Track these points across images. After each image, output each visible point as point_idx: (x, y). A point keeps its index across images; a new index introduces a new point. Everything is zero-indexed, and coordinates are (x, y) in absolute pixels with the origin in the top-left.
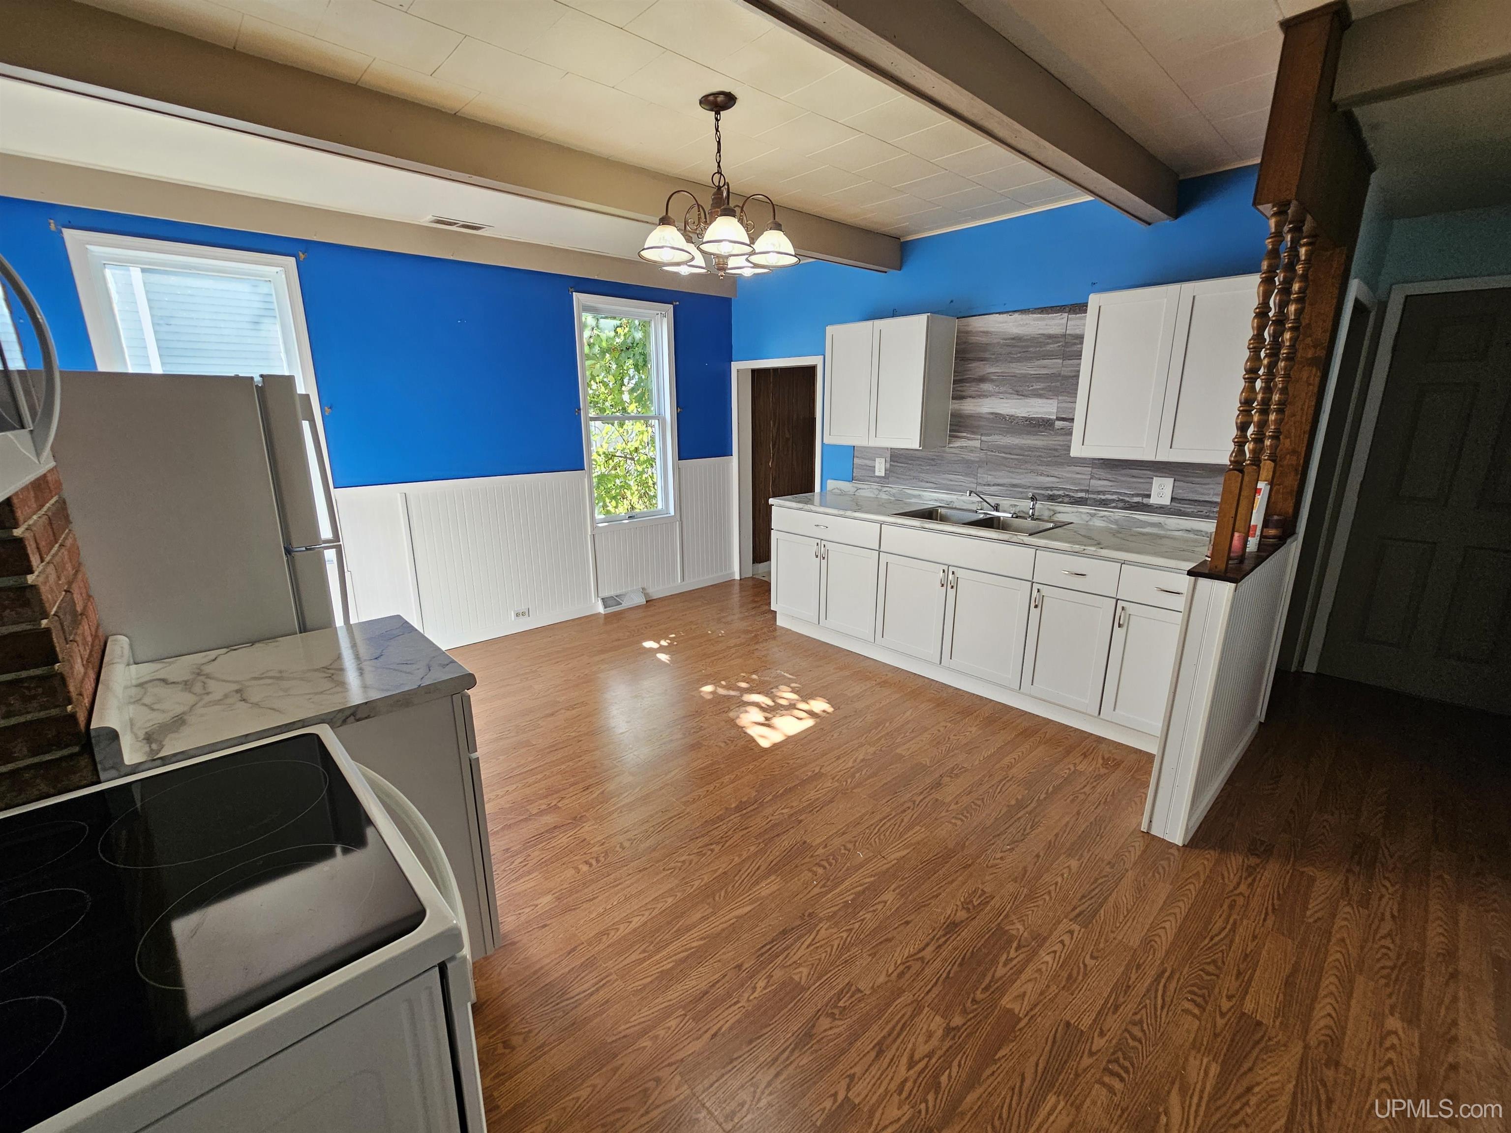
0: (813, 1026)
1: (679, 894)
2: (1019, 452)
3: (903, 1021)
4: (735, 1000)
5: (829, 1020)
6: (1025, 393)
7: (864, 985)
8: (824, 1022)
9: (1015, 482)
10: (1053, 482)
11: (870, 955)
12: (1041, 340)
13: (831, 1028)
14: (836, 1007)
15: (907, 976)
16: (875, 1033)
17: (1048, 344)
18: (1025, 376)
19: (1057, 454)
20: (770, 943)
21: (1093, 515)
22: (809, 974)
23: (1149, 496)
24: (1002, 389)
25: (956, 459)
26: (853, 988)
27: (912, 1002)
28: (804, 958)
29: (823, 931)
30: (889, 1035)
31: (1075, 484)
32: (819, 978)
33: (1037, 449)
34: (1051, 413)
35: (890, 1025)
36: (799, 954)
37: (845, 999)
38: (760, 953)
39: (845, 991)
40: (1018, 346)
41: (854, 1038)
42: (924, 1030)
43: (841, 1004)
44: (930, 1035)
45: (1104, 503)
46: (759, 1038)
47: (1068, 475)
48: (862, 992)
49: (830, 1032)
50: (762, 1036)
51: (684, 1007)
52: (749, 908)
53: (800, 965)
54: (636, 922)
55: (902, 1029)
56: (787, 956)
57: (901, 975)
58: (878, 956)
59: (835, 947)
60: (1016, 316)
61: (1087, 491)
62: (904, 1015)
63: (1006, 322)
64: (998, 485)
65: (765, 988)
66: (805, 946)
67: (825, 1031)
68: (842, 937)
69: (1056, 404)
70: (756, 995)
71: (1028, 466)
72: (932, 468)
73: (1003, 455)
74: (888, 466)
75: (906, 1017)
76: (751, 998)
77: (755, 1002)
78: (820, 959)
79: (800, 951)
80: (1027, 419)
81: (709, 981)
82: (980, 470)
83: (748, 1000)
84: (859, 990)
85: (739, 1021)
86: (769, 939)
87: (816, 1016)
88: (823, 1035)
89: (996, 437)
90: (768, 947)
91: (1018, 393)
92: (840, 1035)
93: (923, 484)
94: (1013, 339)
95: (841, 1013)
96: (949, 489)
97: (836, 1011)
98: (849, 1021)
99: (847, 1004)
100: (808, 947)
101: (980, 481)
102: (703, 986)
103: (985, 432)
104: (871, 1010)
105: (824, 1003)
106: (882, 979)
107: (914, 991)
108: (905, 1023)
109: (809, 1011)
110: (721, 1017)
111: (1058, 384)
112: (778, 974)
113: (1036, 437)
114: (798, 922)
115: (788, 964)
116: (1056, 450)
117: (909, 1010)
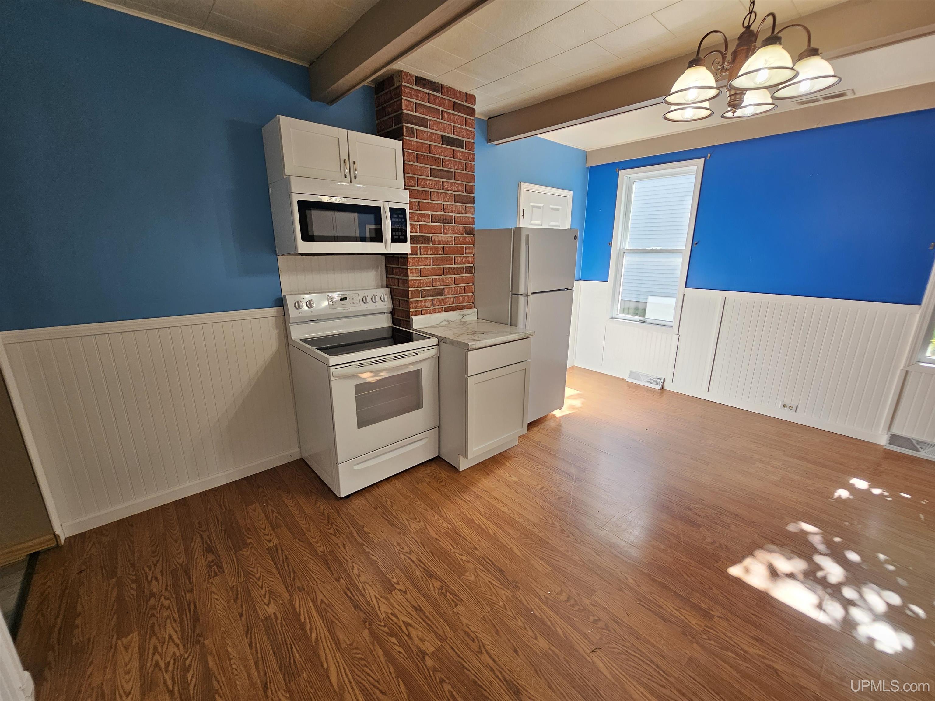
0: (436, 579)
1: (526, 523)
3: (432, 625)
4: (455, 547)
5: (439, 587)
7: (460, 609)
8: (438, 584)
11: (484, 617)
13: (434, 587)
14: (446, 591)
15: (466, 638)
16: (428, 609)
20: (493, 563)
22: (470, 581)
26: (459, 602)
27: (446, 635)
28: (481, 579)
29: (503, 592)
30: (425, 616)
32: (466, 585)
35: (431, 618)
36: (485, 578)
37: (451, 596)
38: (485, 558)
39: (457, 597)
41: (427, 597)
42: (425, 638)
43: (448, 594)
44: (422, 640)
46: (433, 555)
48: (455, 607)
49: (431, 586)
50: (434, 557)
51: (453, 528)
52: (519, 554)
53: (476, 577)
54: (505, 509)
55: (427, 624)
56: (483, 571)
57: (466, 633)
58: (483, 622)
59: (490, 597)
62: (437, 628)
65: (461, 559)
66: (490, 580)
67: (433, 584)
68: (499, 603)
70: (457, 555)
75: (435, 628)
76: (456, 553)
77: (453, 555)
78: (480, 587)
79: (486, 578)
81: (467, 536)
83: (454, 552)
84: (457, 605)
85: (443, 548)
86: (496, 563)
87: (442, 581)
88: (430, 583)
90: (490, 562)
92: (429, 590)
95: (443, 593)
97: (444, 591)
98: (436, 596)
99: (448, 597)
100: (489, 582)
102: (463, 534)
104: (443, 609)
105: (450, 586)
106: (465, 621)
107: (454, 639)
108: (431, 627)
109: (446, 578)
110: (446, 541)
112: (470, 566)
114: (510, 579)
115: (477, 571)
117: (441, 632)
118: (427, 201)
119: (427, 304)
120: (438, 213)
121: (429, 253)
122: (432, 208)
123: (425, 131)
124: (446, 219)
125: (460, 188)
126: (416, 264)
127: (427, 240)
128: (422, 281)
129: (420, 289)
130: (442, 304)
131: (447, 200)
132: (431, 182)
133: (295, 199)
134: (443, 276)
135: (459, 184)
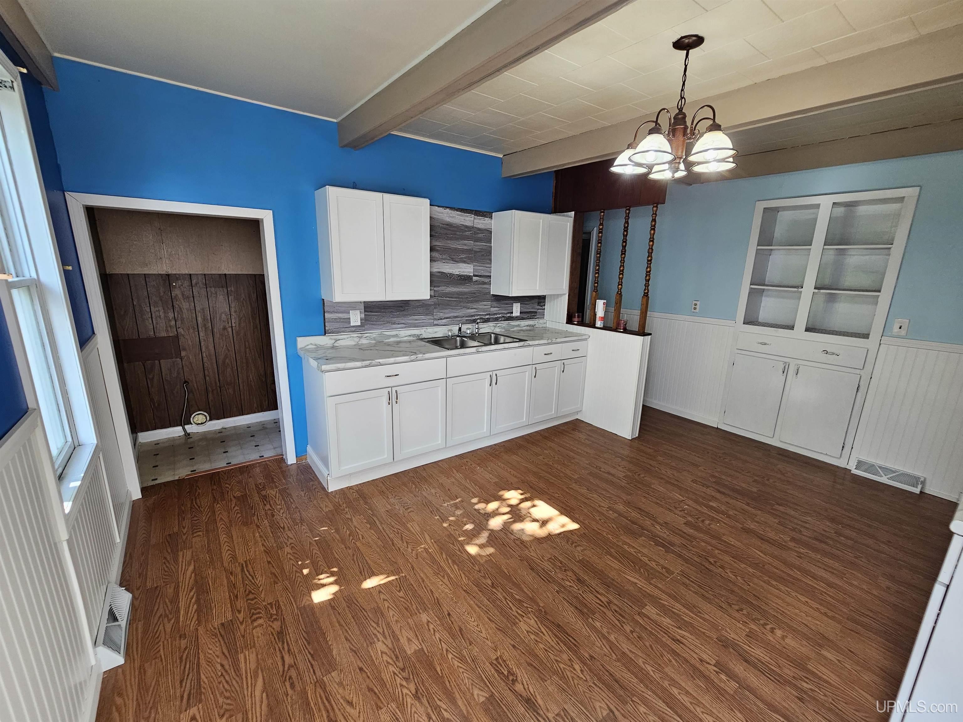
2: (456, 296)
6: (457, 260)
9: (455, 315)
10: (475, 312)
12: (462, 228)
17: (466, 231)
18: (456, 249)
19: (475, 296)
21: (495, 327)
23: (512, 313)
24: (444, 257)
25: (418, 304)
31: (484, 312)
33: (465, 293)
34: (469, 272)
40: (450, 230)
45: (496, 319)
47: (481, 307)
60: (448, 210)
61: (489, 314)
63: (442, 213)
64: (447, 318)
69: (472, 267)
71: (462, 304)
72: (402, 313)
73: (448, 299)
74: (363, 316)
80: (459, 276)
82: (435, 311)
89: (443, 288)
91: (453, 260)
93: (394, 326)
94: (447, 225)
96: (416, 326)
101: (435, 317)
103: (436, 285)
111: (473, 255)
113: (465, 287)
116: (474, 293)
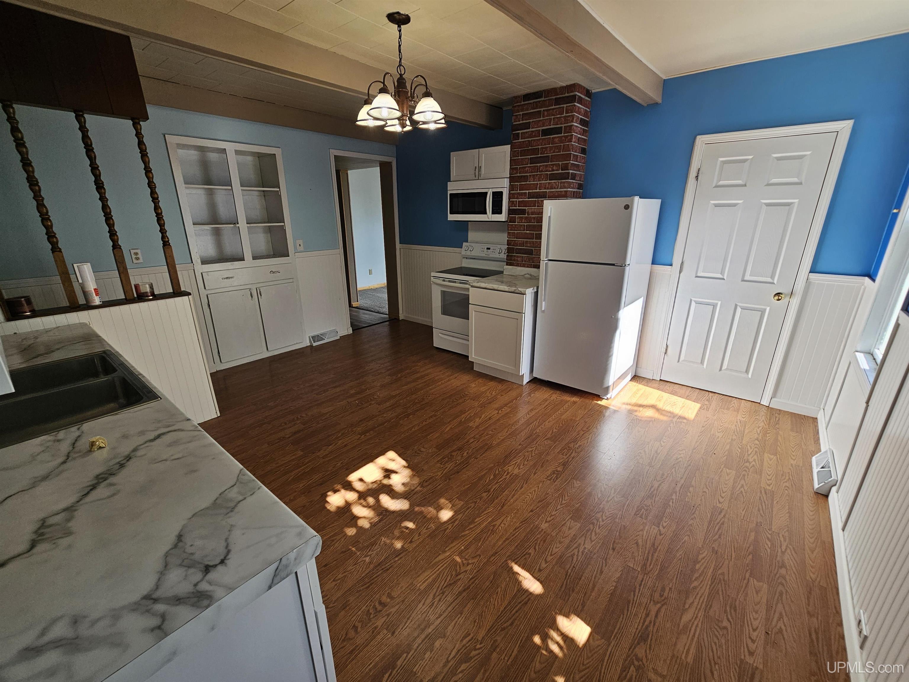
118: (525, 183)
119: (519, 259)
120: (533, 191)
121: (523, 221)
122: (528, 187)
123: (527, 132)
124: (539, 195)
125: (554, 168)
126: (513, 229)
127: (523, 212)
128: (516, 242)
129: (515, 247)
130: (531, 261)
131: (541, 179)
132: (529, 169)
133: (449, 192)
134: (534, 240)
135: (554, 164)
